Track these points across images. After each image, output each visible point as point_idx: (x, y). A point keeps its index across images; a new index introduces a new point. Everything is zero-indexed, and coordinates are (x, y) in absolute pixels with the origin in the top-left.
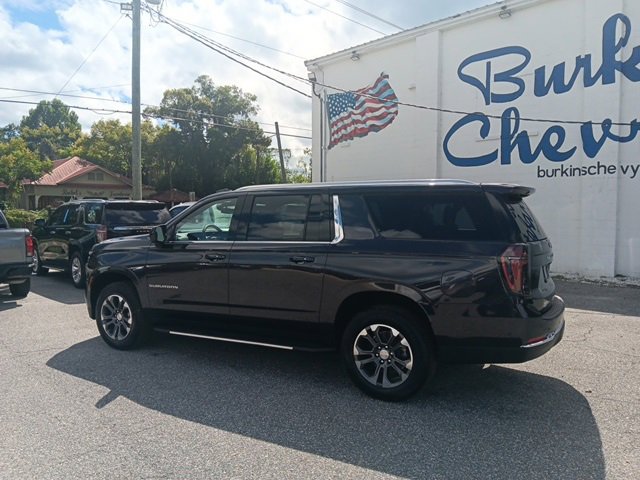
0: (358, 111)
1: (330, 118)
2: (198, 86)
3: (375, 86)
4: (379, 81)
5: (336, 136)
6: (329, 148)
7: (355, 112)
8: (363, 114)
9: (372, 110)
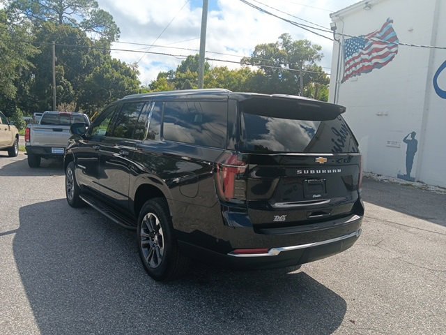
0: (367, 52)
1: (345, 58)
2: (281, 41)
3: (381, 31)
4: (385, 25)
5: (348, 73)
6: (342, 82)
7: (364, 52)
8: (369, 54)
9: (377, 50)
